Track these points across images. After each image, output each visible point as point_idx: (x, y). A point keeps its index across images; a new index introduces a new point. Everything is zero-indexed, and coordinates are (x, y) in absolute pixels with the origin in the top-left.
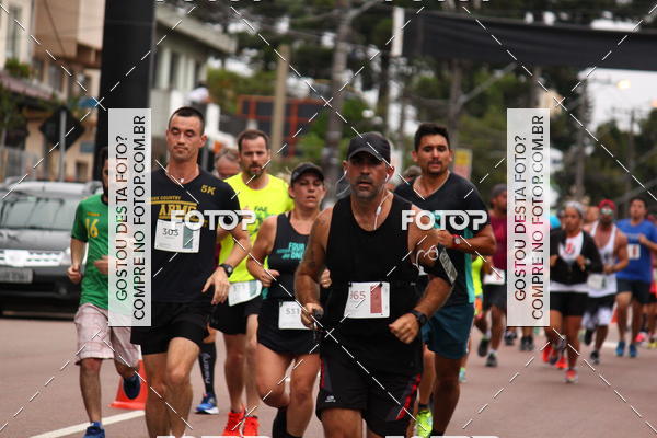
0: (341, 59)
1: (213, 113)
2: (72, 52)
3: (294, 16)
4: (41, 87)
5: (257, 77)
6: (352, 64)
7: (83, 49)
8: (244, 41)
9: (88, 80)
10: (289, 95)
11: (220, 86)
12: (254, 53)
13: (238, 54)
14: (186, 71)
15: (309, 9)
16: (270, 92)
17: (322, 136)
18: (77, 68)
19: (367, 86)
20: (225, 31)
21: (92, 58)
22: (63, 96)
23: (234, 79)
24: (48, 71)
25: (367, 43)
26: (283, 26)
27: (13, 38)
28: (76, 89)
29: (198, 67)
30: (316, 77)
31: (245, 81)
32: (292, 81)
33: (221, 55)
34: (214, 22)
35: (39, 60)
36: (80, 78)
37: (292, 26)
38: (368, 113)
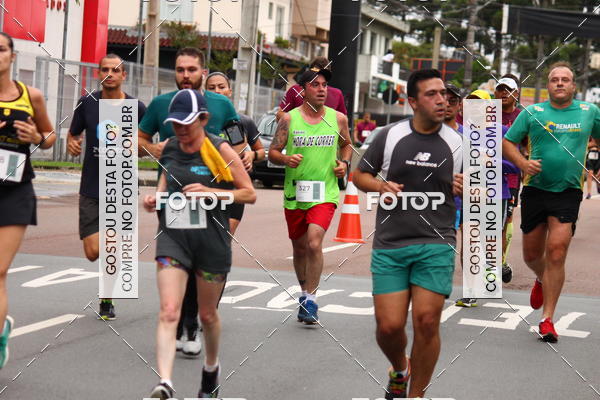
0: (471, 35)
1: (396, 68)
2: (313, 33)
3: (443, 11)
4: (295, 54)
5: (422, 46)
6: (479, 38)
7: (320, 31)
8: (414, 25)
9: (323, 48)
10: (440, 57)
11: (400, 52)
12: (420, 32)
13: (411, 32)
14: (380, 43)
15: (453, 6)
16: (430, 55)
17: (461, 82)
18: (316, 42)
19: (488, 52)
20: (404, 19)
21: (325, 37)
22: (308, 59)
23: (409, 47)
24: (300, 44)
25: (488, 27)
26: (438, 16)
27: (279, 25)
28: (316, 55)
29: (387, 41)
30: (457, 47)
31: (415, 49)
32: (443, 48)
33: (401, 34)
34: (396, 14)
35: (294, 38)
36: (318, 48)
37: (443, 16)
38: (488, 68)
